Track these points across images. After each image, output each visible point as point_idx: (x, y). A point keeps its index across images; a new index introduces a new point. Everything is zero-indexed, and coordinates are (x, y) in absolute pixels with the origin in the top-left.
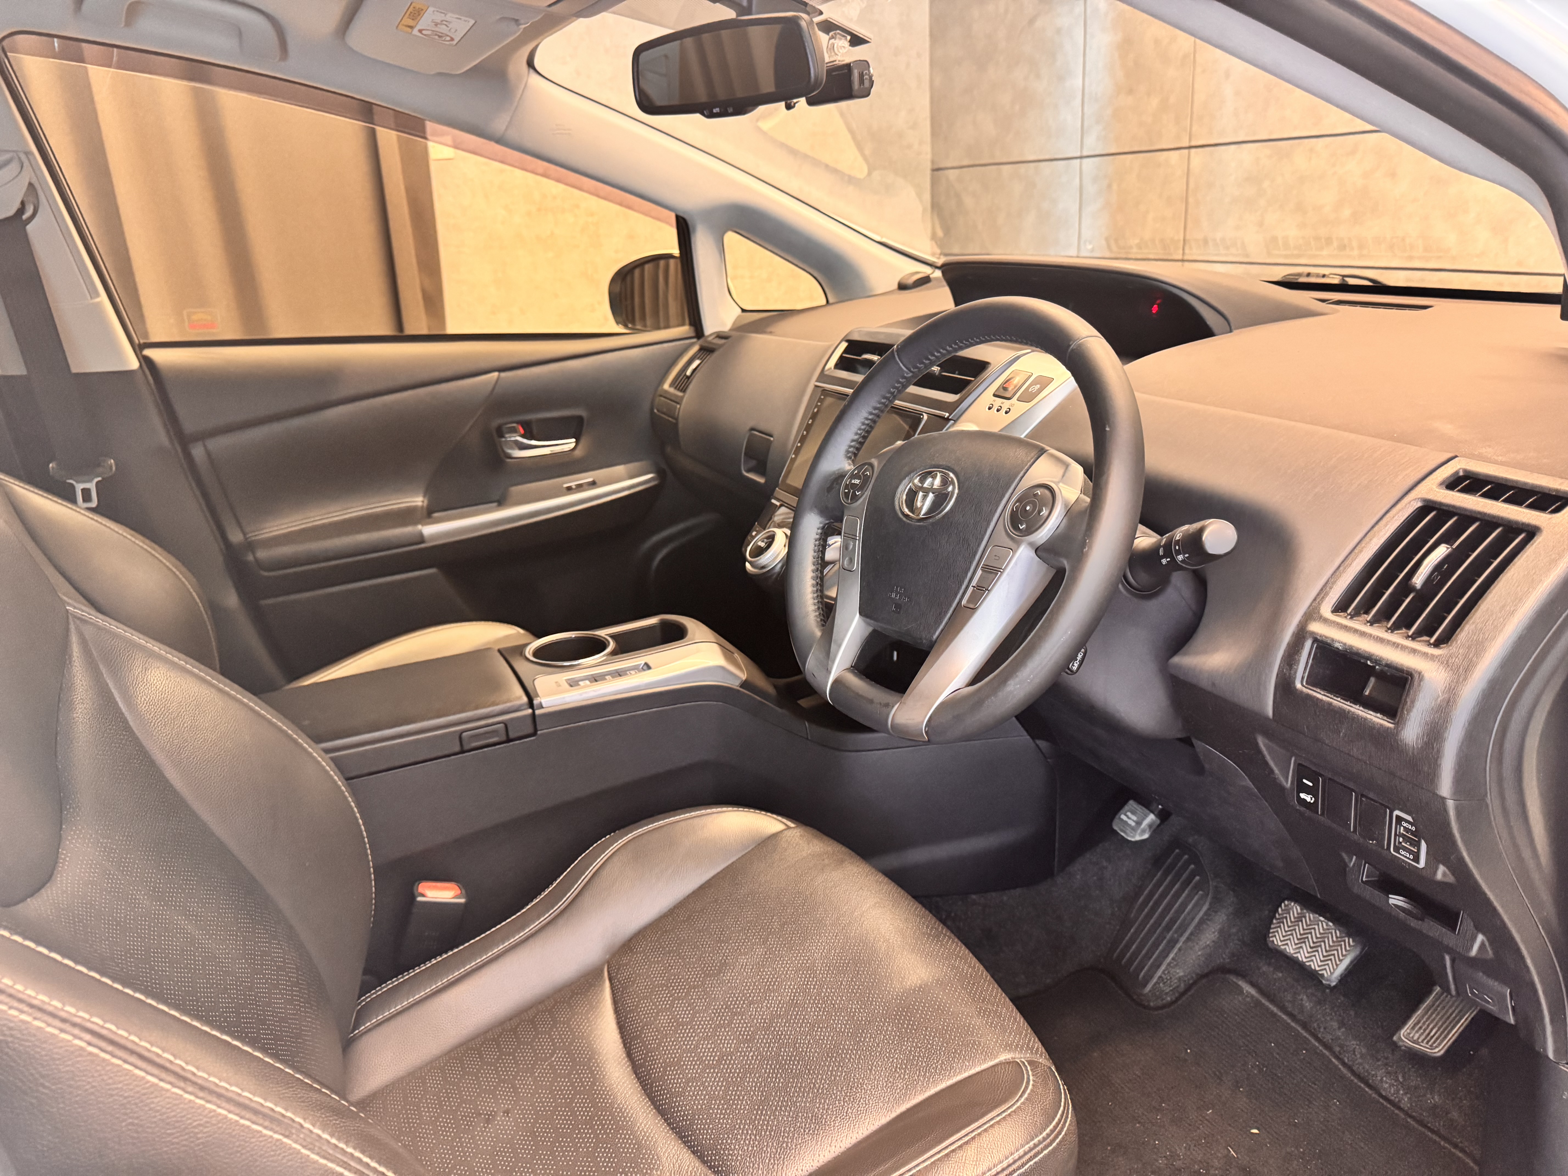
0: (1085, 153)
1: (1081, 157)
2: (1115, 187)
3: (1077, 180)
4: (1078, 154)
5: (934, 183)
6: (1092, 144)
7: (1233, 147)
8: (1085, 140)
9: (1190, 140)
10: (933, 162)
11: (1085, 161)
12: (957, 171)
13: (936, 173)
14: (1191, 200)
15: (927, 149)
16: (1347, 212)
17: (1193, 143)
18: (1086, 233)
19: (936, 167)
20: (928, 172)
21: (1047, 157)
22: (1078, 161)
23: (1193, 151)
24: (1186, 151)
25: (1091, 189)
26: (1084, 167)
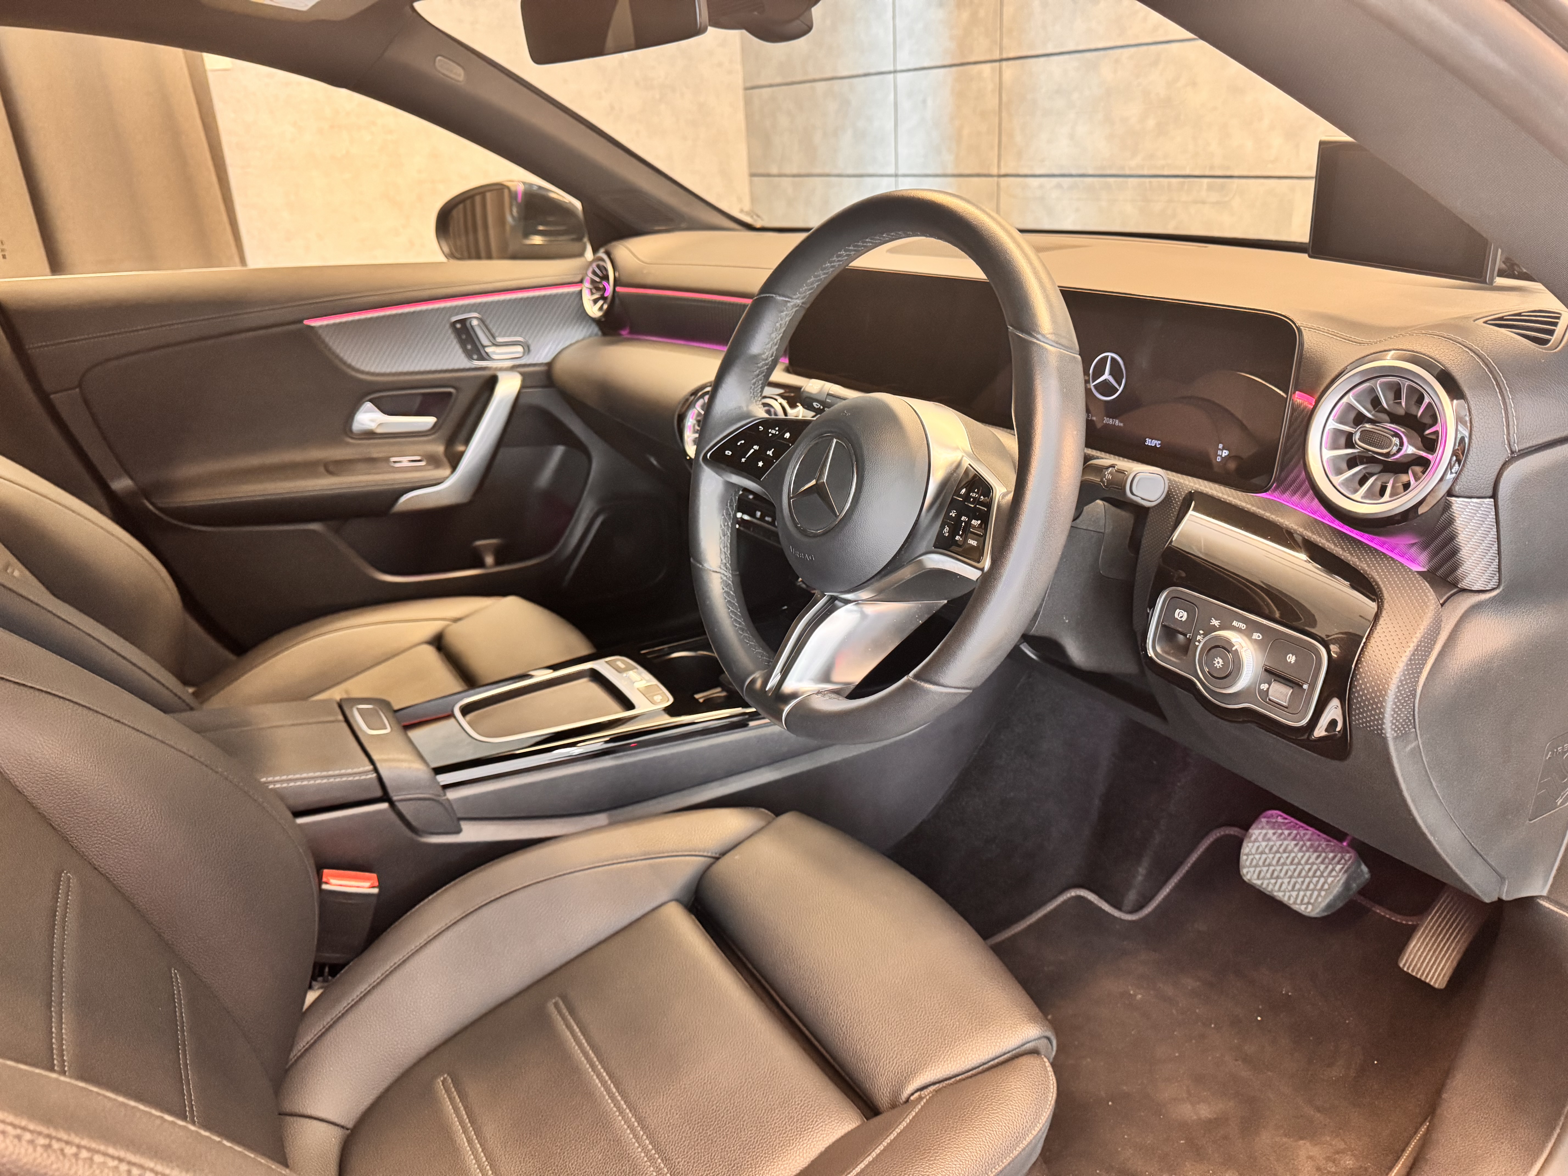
0: (899, 68)
1: (895, 72)
4: (891, 68)
5: (748, 102)
7: (1042, 59)
8: (898, 55)
9: (1001, 53)
10: (745, 81)
11: (899, 75)
13: (748, 91)
15: (738, 67)
16: (1151, 123)
17: (1005, 56)
18: (903, 151)
19: (749, 85)
20: (741, 92)
22: (891, 76)
23: (1004, 63)
24: (997, 64)
25: (905, 105)
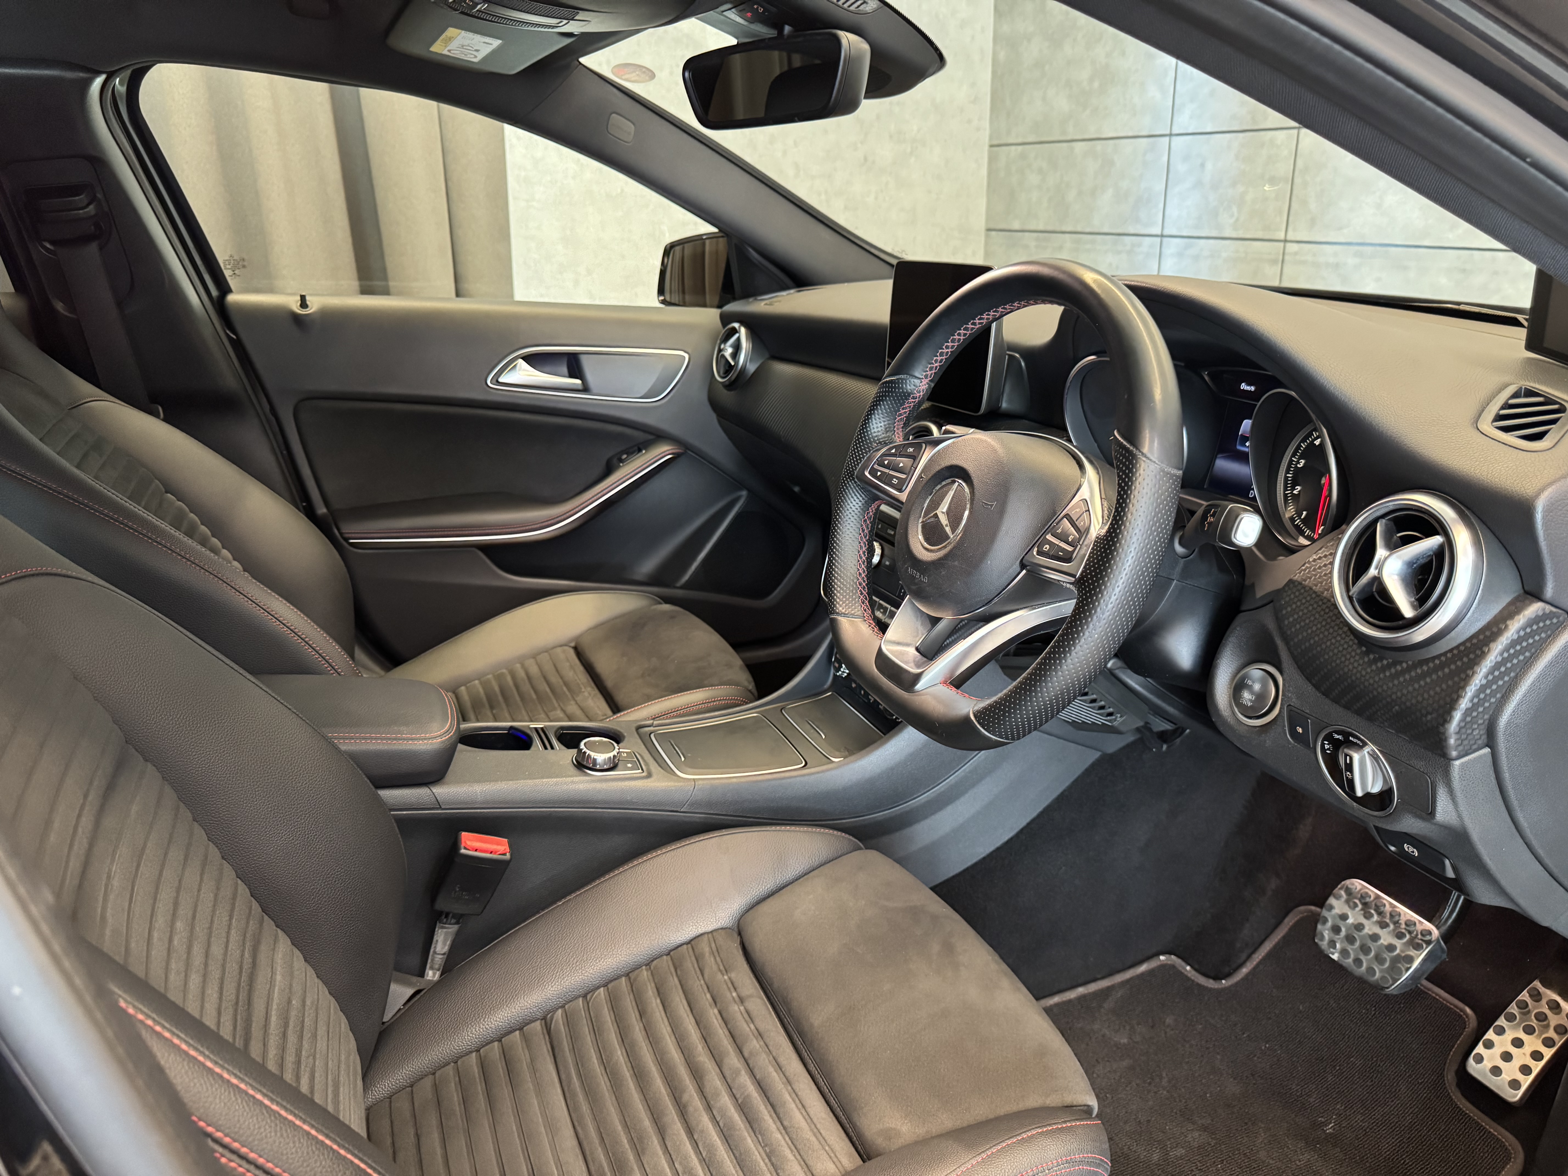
2: (1209, 166)
3: (1165, 158)
6: (1184, 122)
12: (1020, 148)
14: (1297, 180)
21: (1130, 134)
26: (1173, 144)
